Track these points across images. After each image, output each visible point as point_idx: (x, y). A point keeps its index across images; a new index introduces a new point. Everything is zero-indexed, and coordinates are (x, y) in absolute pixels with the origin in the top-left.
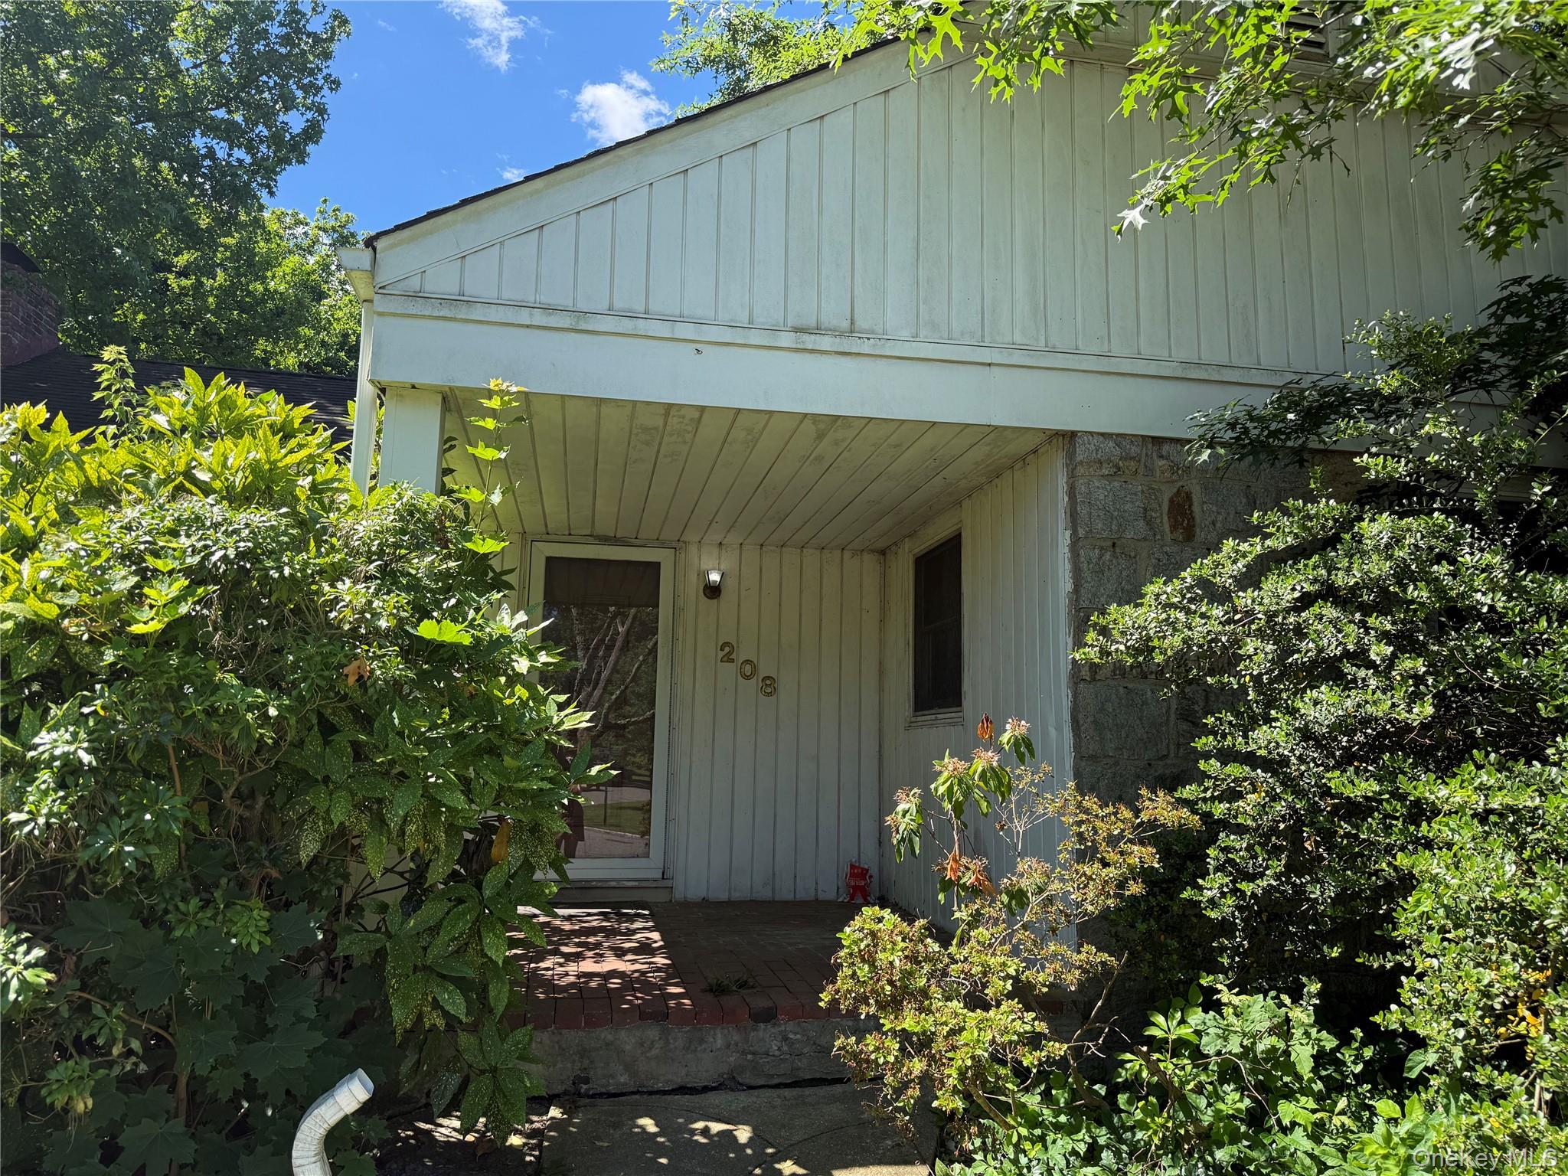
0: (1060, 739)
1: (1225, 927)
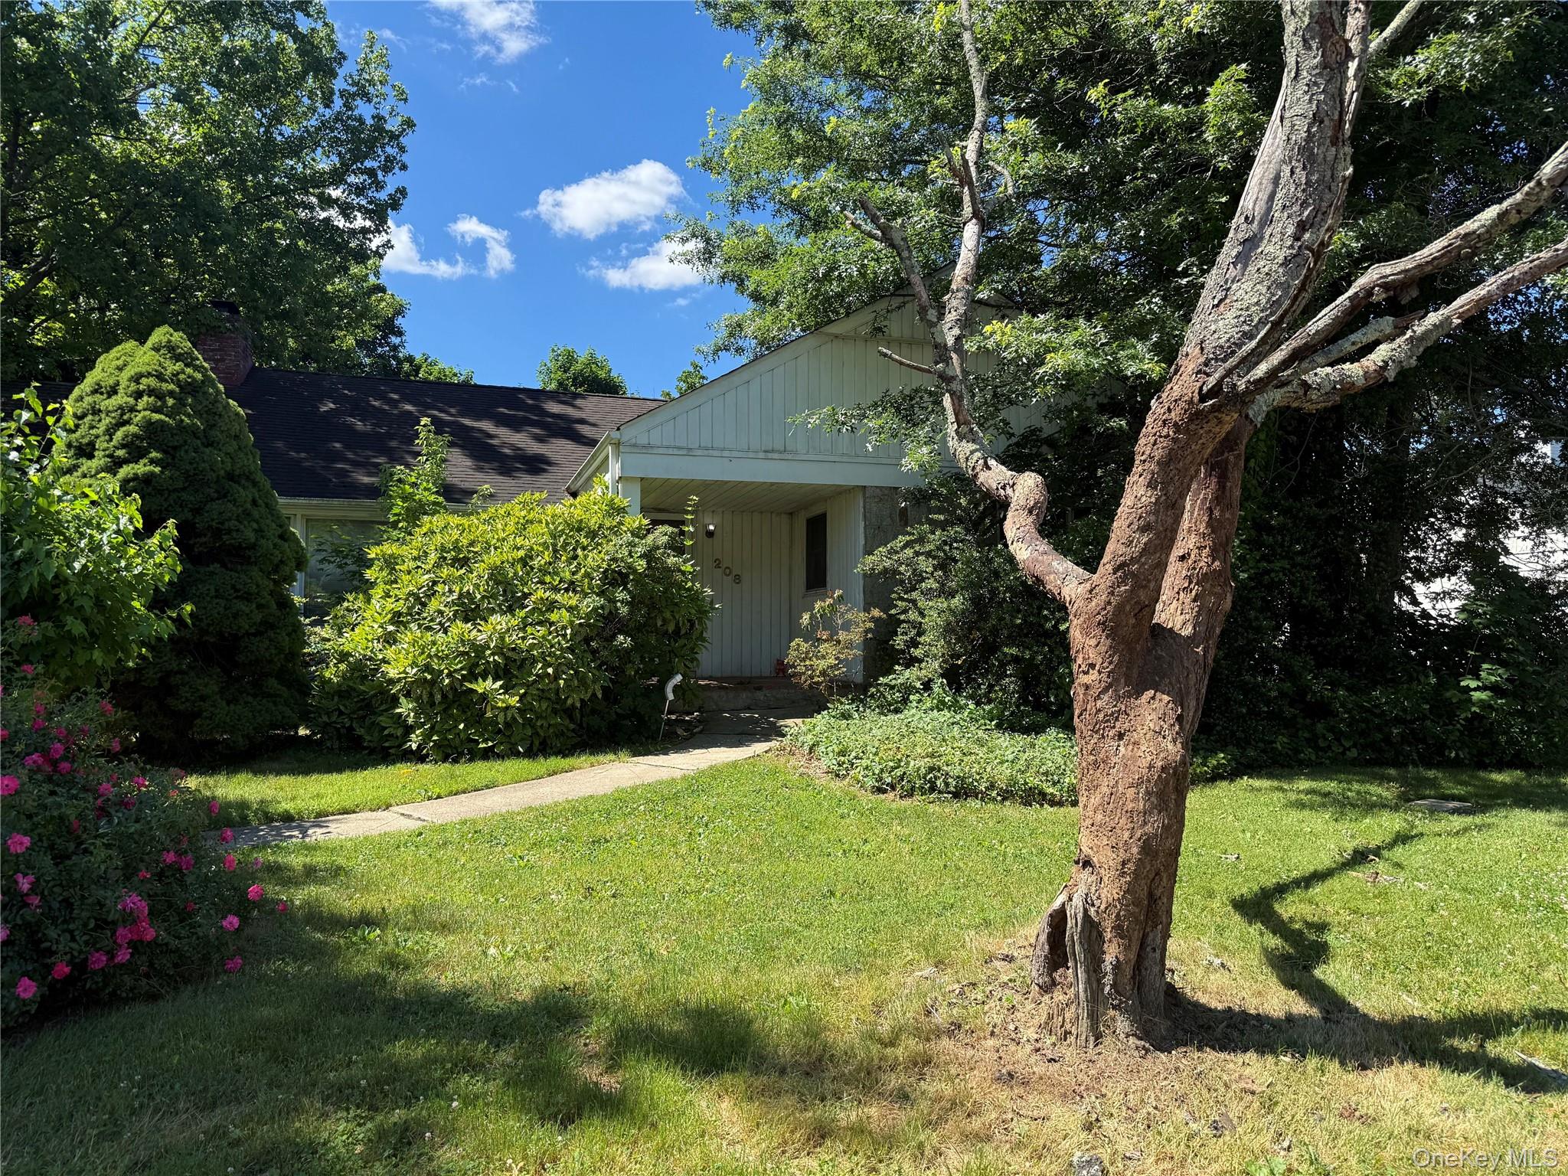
1: (901, 652)
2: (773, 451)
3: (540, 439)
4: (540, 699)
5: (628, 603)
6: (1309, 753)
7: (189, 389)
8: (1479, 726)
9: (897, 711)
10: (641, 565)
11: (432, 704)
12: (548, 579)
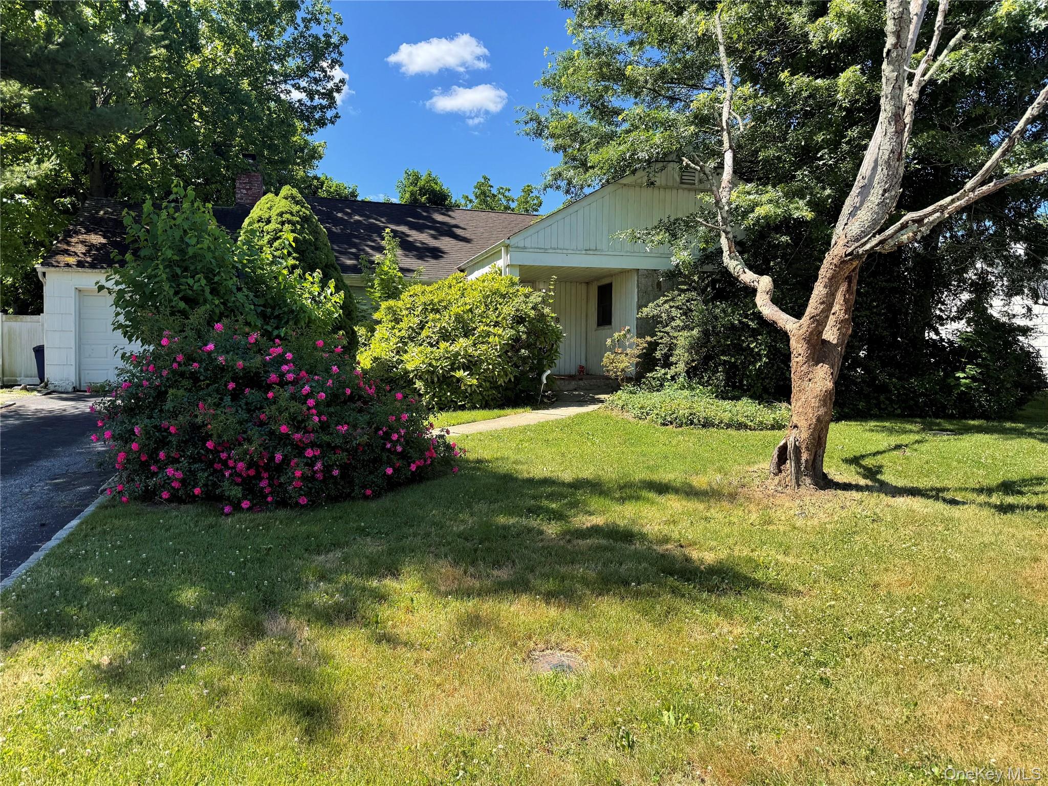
0: (634, 331)
1: (660, 360)
2: (590, 250)
3: (435, 237)
4: (485, 381)
5: (526, 333)
6: (875, 411)
7: (305, 219)
8: (965, 398)
9: (658, 390)
10: (532, 313)
11: (433, 382)
12: (484, 320)
